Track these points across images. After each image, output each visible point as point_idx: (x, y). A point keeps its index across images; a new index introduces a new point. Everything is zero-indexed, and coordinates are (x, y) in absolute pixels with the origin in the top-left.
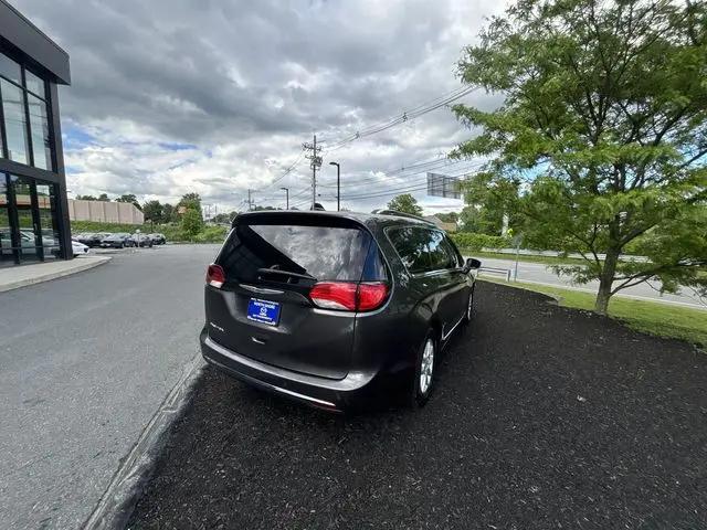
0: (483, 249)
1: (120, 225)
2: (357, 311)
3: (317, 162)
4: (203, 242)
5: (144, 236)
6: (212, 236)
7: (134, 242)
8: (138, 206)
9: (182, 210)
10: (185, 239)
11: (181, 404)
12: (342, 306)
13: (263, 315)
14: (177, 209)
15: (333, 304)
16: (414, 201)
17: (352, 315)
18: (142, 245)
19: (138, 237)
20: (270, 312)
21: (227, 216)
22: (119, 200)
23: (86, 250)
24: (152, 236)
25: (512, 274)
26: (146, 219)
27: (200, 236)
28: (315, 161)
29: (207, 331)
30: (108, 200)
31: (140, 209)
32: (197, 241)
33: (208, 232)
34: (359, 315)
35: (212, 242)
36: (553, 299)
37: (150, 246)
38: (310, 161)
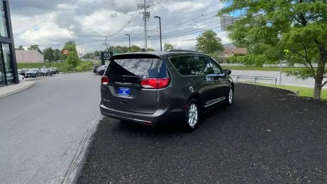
0: (264, 65)
1: (31, 64)
2: (157, 88)
3: (147, 15)
4: (80, 71)
5: (47, 69)
6: (85, 67)
7: (42, 73)
8: (40, 51)
9: (66, 52)
10: (69, 70)
11: (95, 130)
12: (152, 87)
13: (124, 93)
14: (62, 52)
15: (149, 86)
16: (215, 34)
17: (156, 90)
18: (47, 74)
19: (44, 70)
20: (127, 92)
21: (92, 54)
22: (29, 49)
23: (23, 79)
24: (51, 69)
25: (278, 80)
26: (45, 59)
27: (78, 68)
28: (145, 15)
29: (103, 102)
30: (23, 49)
31: (41, 53)
32: (77, 71)
33: (82, 65)
34: (158, 90)
35: (85, 71)
36: (293, 93)
37: (51, 75)
38: (142, 15)
